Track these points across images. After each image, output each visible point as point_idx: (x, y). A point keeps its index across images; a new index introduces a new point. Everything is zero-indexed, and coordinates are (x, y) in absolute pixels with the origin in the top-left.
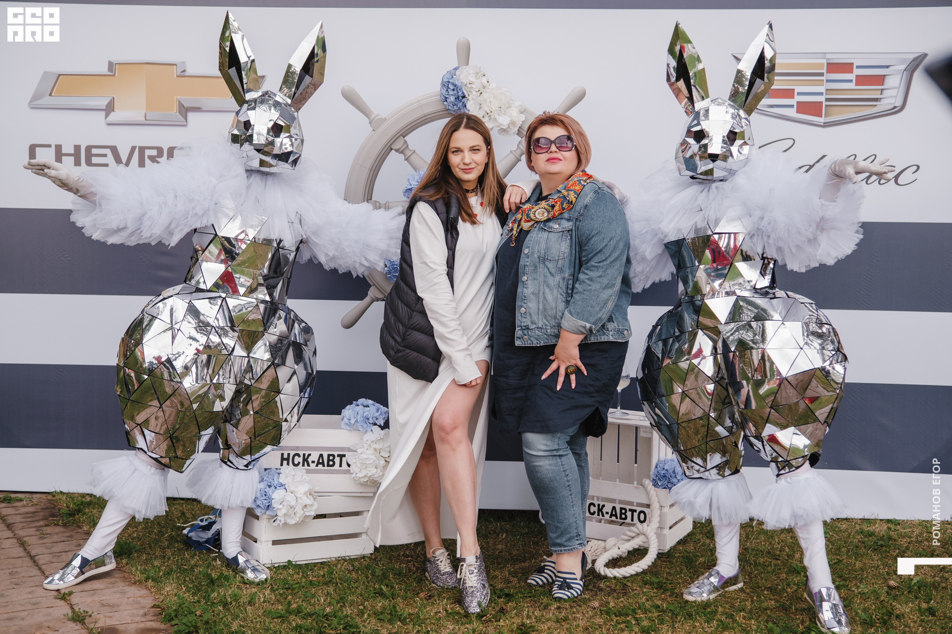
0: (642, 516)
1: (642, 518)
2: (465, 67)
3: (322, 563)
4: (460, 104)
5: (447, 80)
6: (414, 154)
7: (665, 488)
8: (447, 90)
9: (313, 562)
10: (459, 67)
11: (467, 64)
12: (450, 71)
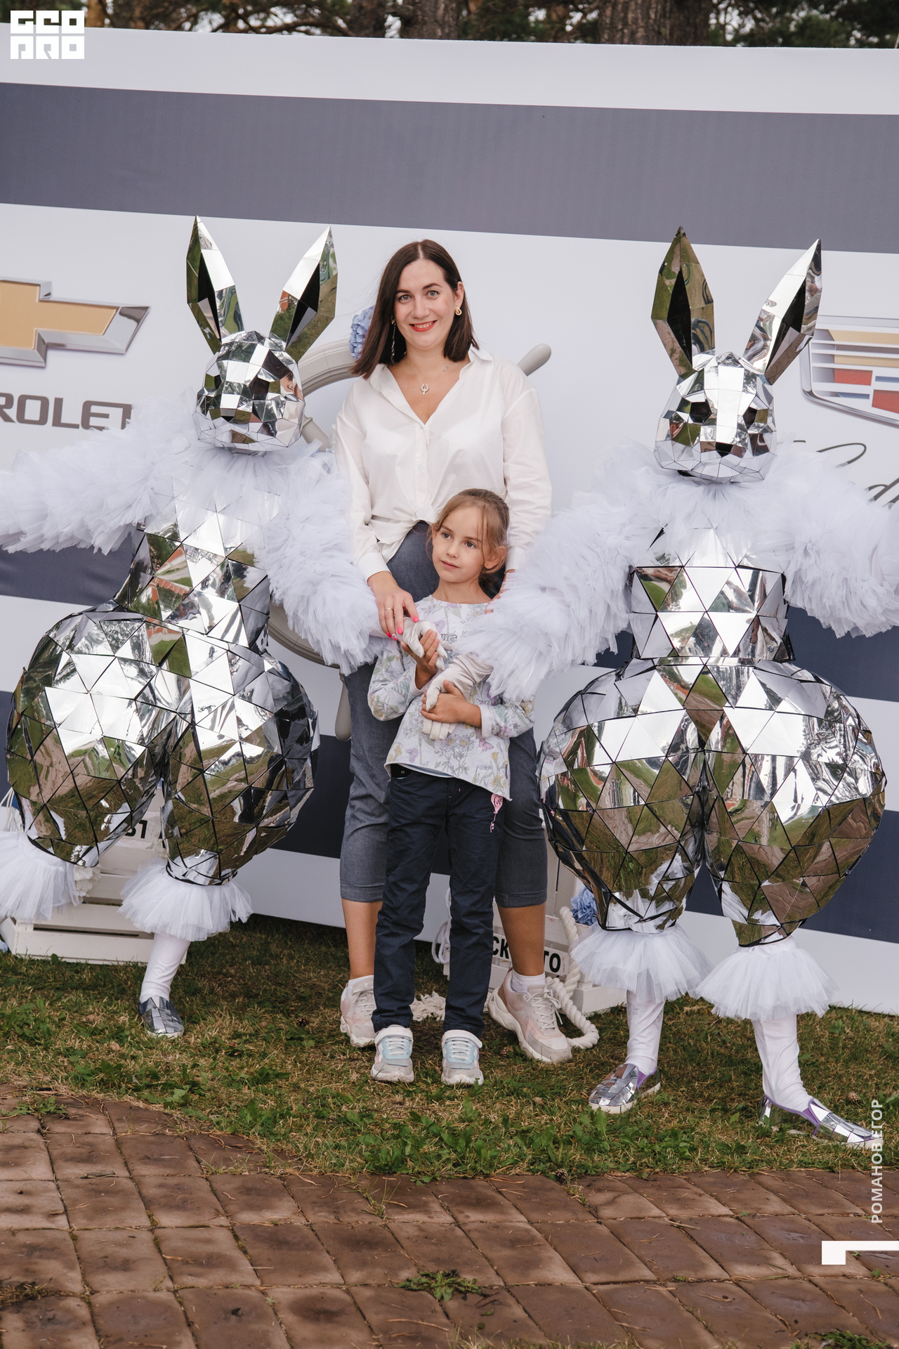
0: (555, 960)
1: (555, 965)
3: (101, 966)
5: (358, 323)
6: (310, 424)
7: (586, 924)
9: (90, 962)
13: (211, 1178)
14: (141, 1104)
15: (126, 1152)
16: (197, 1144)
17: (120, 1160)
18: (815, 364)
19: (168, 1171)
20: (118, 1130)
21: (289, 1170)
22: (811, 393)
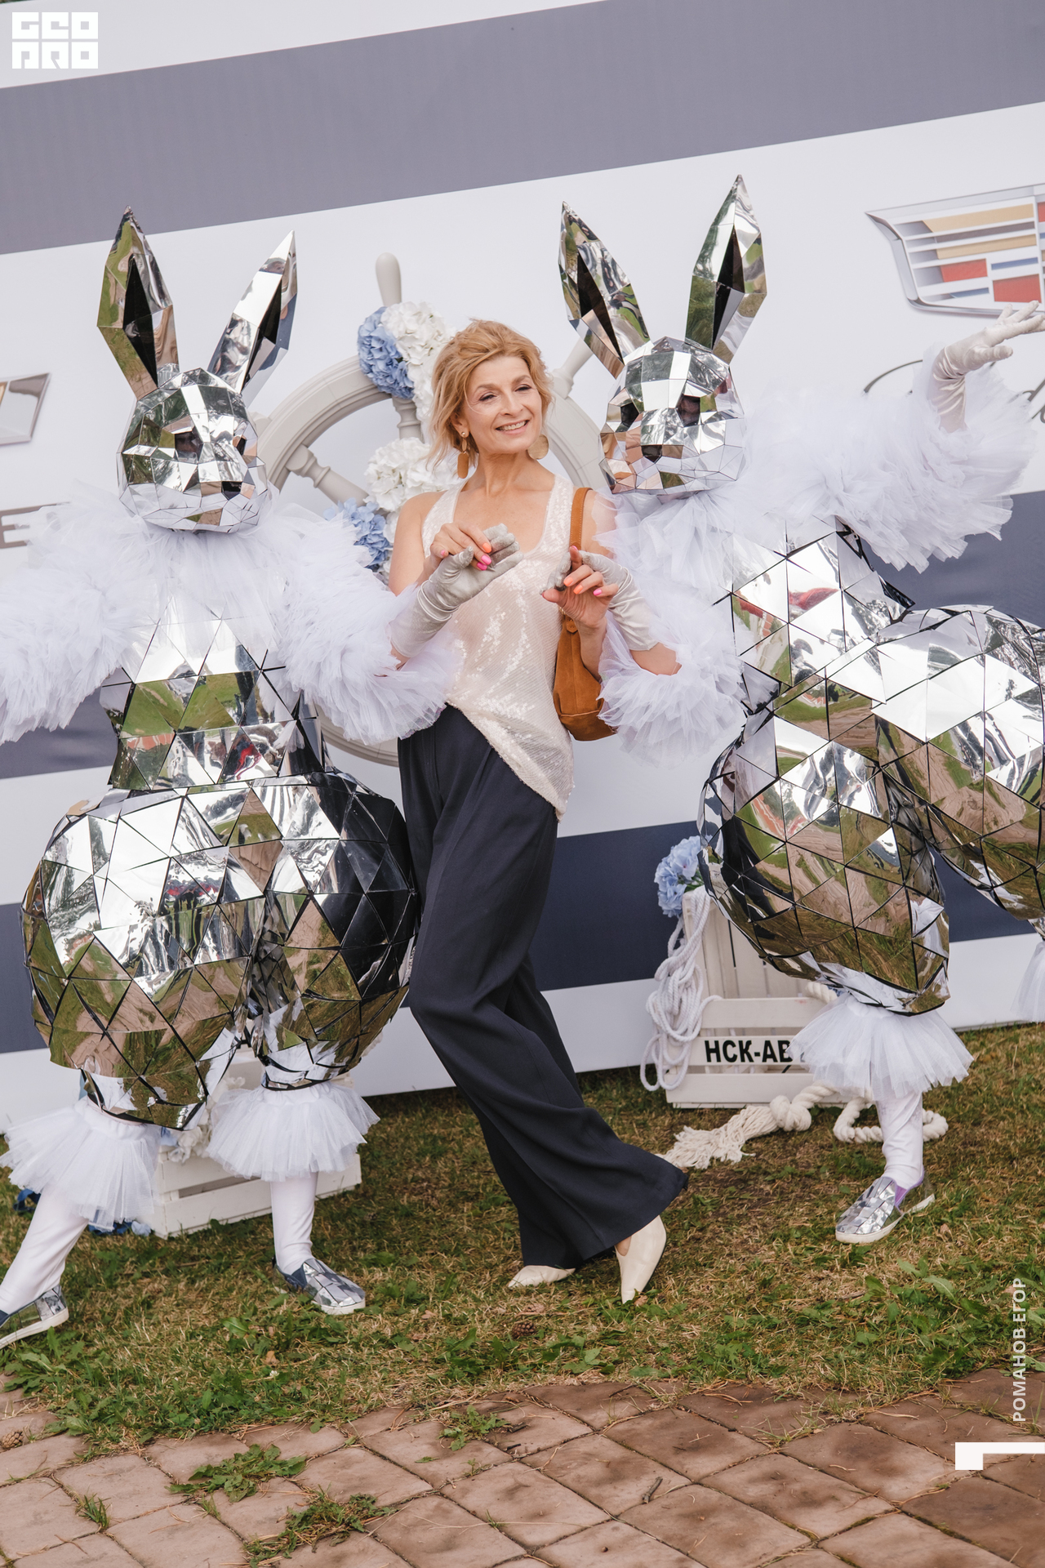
2: (396, 305)
4: (396, 374)
5: (367, 334)
8: (370, 353)
10: (385, 307)
11: (399, 300)
12: (371, 317)
13: (787, 1448)
14: (574, 1381)
15: (645, 1449)
16: (709, 1409)
17: (652, 1463)
18: (915, 266)
19: (728, 1459)
20: (597, 1425)
21: (861, 1409)
22: (918, 301)
